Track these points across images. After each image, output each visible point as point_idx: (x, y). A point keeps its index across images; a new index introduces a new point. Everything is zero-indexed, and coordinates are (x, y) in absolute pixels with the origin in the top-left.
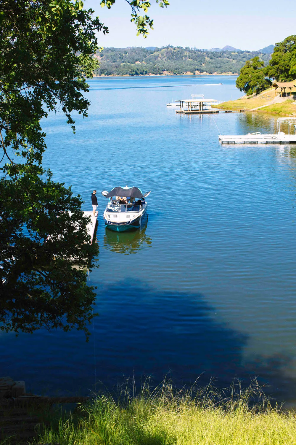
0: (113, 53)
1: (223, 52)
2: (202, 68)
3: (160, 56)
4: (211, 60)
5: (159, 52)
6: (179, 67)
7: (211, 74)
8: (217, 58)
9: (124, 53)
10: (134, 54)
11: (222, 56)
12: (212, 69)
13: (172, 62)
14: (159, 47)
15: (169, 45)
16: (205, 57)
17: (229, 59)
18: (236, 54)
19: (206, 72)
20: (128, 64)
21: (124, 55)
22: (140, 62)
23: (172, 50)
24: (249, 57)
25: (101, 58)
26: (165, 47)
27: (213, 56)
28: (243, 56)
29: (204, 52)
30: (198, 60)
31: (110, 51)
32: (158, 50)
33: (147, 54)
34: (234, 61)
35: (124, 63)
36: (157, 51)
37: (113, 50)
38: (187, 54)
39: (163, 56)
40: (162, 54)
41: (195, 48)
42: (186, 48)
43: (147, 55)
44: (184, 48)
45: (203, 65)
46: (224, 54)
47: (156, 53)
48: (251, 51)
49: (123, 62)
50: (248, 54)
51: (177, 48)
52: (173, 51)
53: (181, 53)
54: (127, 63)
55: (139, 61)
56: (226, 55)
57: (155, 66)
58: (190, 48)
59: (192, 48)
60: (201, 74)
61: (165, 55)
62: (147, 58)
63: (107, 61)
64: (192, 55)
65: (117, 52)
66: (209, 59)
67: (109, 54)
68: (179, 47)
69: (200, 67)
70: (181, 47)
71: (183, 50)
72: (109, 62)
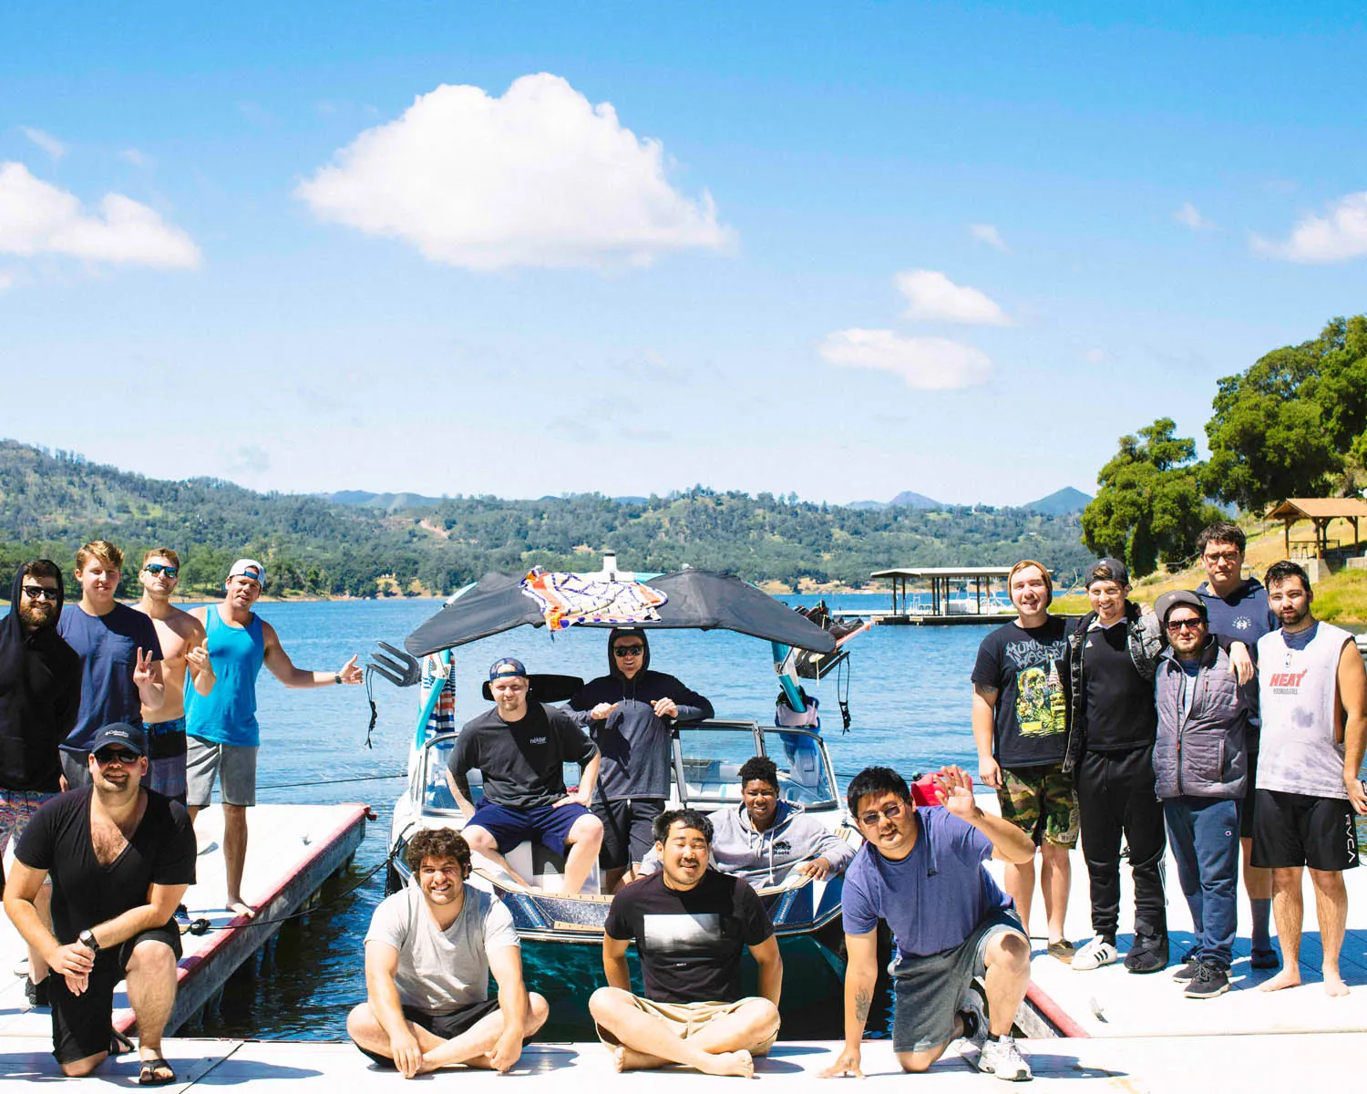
0: (491, 517)
1: (897, 513)
2: (821, 568)
3: (666, 524)
4: (853, 541)
5: (662, 510)
6: (738, 563)
7: (858, 587)
8: (877, 530)
9: (531, 514)
10: (569, 518)
11: (895, 526)
12: (860, 570)
13: (711, 548)
14: (662, 495)
15: (698, 487)
16: (833, 530)
17: (918, 537)
18: (945, 520)
19: (838, 582)
20: (549, 554)
21: (531, 522)
22: (591, 549)
23: (711, 505)
24: (992, 527)
25: (448, 532)
26: (683, 491)
27: (860, 525)
28: (968, 527)
29: (825, 510)
30: (806, 541)
31: (480, 508)
32: (658, 504)
33: (615, 519)
34: (937, 542)
35: (534, 551)
36: (655, 509)
37: (492, 504)
38: (764, 518)
39: (676, 524)
40: (672, 519)
41: (793, 497)
42: (762, 497)
43: (617, 523)
44: (755, 498)
45: (826, 556)
46: (899, 519)
47: (650, 515)
48: (998, 506)
49: (530, 548)
50: (987, 517)
51: (728, 498)
52: (715, 510)
53: (744, 515)
54: (546, 551)
55: (588, 543)
56: (907, 522)
57: (647, 562)
58: (776, 498)
59: (782, 498)
60: (818, 588)
61: (683, 522)
62: (617, 532)
63: (468, 544)
64: (784, 521)
65: (509, 512)
66: (845, 534)
67: (474, 520)
68: (733, 491)
69: (815, 562)
70: (743, 492)
71: (750, 504)
72: (475, 546)
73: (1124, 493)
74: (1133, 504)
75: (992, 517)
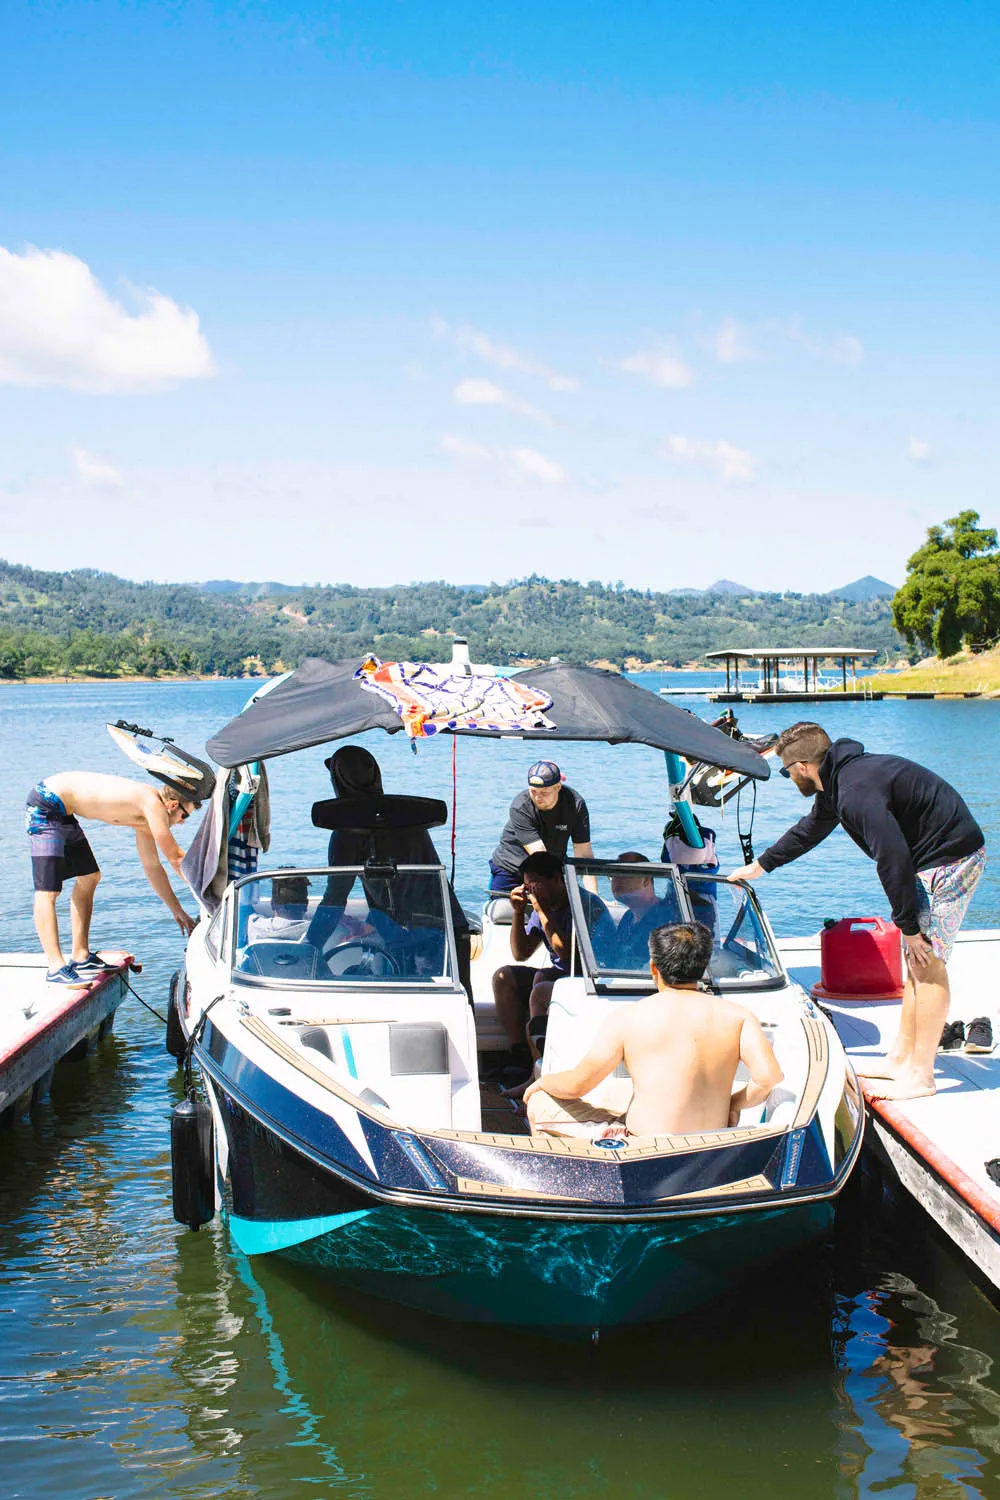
0: (346, 604)
1: (714, 598)
2: (646, 649)
3: (505, 609)
4: (675, 624)
5: (501, 597)
6: (571, 645)
7: (679, 666)
8: (695, 614)
9: (383, 601)
10: (417, 604)
11: (712, 611)
12: (680, 651)
13: (546, 631)
14: (502, 583)
15: (534, 577)
16: (656, 615)
17: (734, 621)
18: (757, 606)
19: (660, 662)
20: (400, 636)
21: (383, 608)
22: (437, 633)
23: (546, 592)
24: (800, 613)
25: (308, 617)
26: (520, 580)
27: (681, 610)
28: (778, 611)
29: (649, 597)
30: (632, 624)
31: (337, 596)
32: (498, 592)
33: (459, 604)
34: (750, 626)
35: (386, 635)
36: (495, 595)
37: (348, 592)
38: (594, 604)
39: (514, 610)
40: (511, 605)
41: (620, 585)
42: (592, 585)
43: (460, 609)
44: (585, 586)
45: (650, 639)
46: (717, 604)
47: (490, 602)
48: (806, 593)
49: (382, 632)
50: (796, 603)
51: (561, 585)
52: (549, 597)
53: (576, 602)
54: (397, 635)
55: (434, 626)
56: (723, 607)
57: (488, 644)
58: (605, 585)
59: (610, 586)
60: (642, 667)
61: (520, 608)
62: (461, 618)
63: (326, 628)
64: (612, 607)
65: (363, 599)
66: (667, 619)
67: (331, 606)
68: (566, 579)
69: (641, 644)
70: (574, 580)
71: (582, 592)
72: (333, 630)
73: (932, 579)
74: (940, 589)
75: (800, 603)
